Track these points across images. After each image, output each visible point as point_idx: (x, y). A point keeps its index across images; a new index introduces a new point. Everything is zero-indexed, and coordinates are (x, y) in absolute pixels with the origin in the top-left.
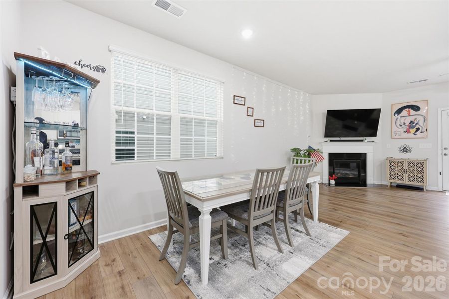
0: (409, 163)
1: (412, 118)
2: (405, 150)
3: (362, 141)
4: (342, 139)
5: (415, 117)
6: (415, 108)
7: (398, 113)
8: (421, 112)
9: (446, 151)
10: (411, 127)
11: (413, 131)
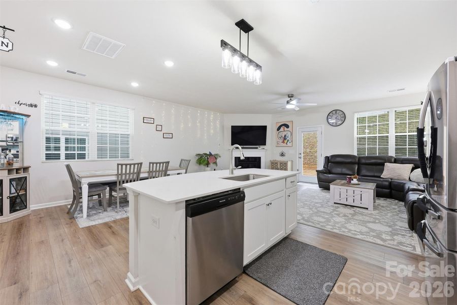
0: (281, 163)
1: (285, 133)
2: (282, 155)
3: (257, 148)
4: (245, 147)
5: (287, 132)
6: (287, 126)
7: (279, 129)
8: (290, 129)
9: (300, 156)
10: (285, 139)
11: (286, 141)
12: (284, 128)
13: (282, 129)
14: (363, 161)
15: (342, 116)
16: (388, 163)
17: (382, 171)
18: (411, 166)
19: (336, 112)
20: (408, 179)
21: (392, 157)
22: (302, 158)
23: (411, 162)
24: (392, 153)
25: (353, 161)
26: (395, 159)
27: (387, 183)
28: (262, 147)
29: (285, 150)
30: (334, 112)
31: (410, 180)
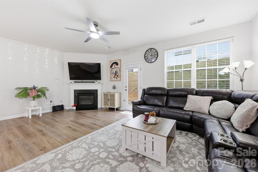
0: (110, 95)
2: (114, 87)
3: (94, 82)
4: (83, 81)
5: (117, 69)
6: (117, 64)
7: (111, 67)
8: (119, 66)
9: (126, 88)
10: (116, 74)
11: (116, 76)
12: (115, 66)
13: (113, 67)
14: (171, 93)
15: (155, 53)
16: (190, 95)
17: (185, 102)
18: (209, 98)
19: (151, 51)
20: (207, 112)
21: (194, 89)
22: (128, 90)
23: (210, 94)
24: (194, 86)
25: (163, 93)
26: (196, 91)
27: (188, 117)
28: (98, 81)
29: (116, 83)
30: (149, 50)
31: (210, 114)
